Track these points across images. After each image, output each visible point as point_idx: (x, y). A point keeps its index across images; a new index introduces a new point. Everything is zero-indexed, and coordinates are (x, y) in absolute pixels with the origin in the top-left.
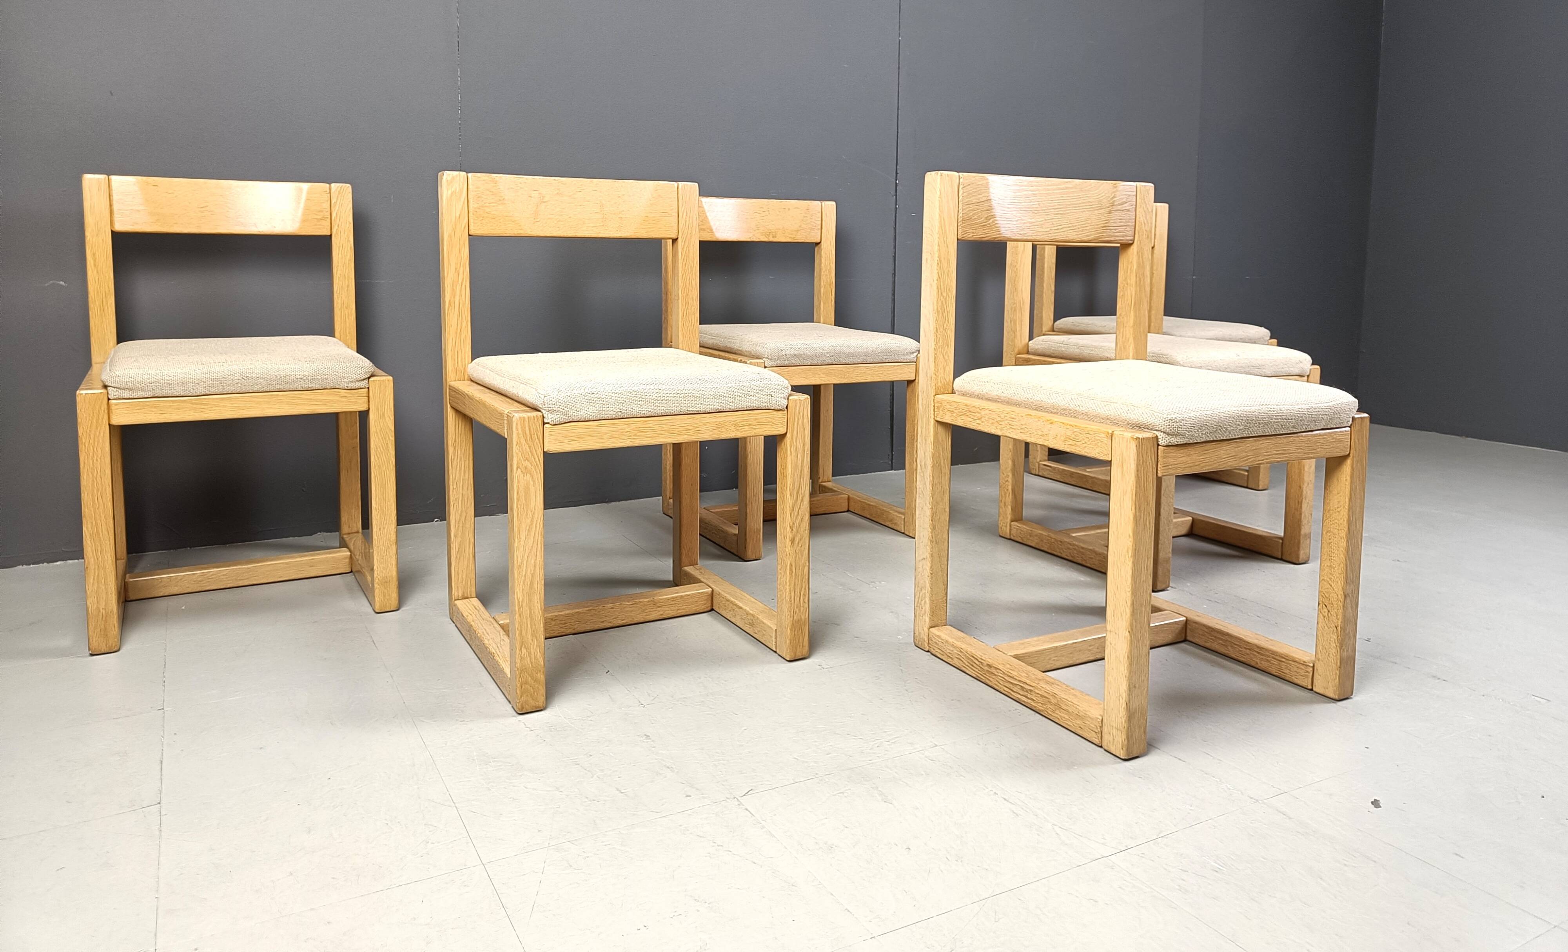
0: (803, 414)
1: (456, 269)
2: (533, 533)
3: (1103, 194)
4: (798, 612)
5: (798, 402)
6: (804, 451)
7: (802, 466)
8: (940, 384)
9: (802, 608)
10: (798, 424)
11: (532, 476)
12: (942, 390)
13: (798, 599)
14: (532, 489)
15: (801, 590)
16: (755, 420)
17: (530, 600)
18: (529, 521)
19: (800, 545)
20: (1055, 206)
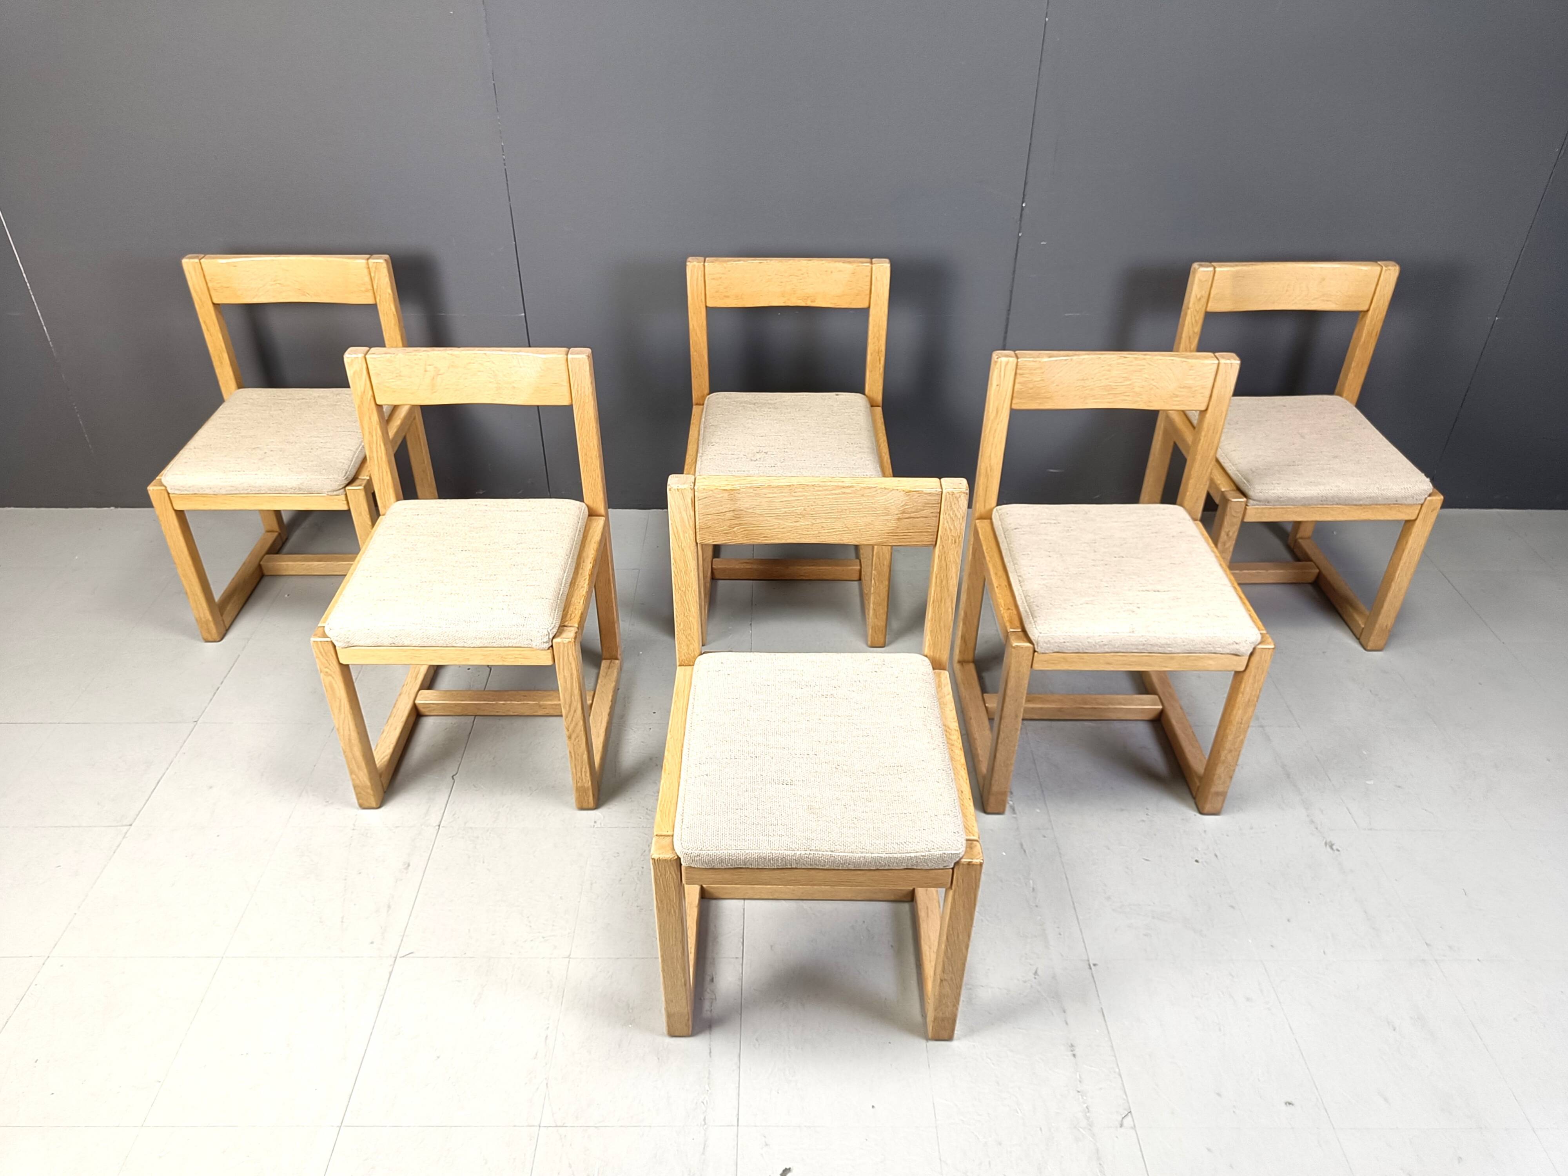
0: (568, 654)
1: (370, 432)
2: (343, 711)
3: (892, 501)
4: (580, 782)
5: (562, 645)
6: (572, 678)
7: (572, 689)
8: (683, 657)
9: (584, 781)
10: (563, 659)
11: (333, 678)
12: (686, 662)
13: (580, 774)
14: (335, 686)
15: (581, 769)
16: (520, 654)
17: (351, 750)
18: (338, 704)
19: (577, 740)
20: (827, 510)
